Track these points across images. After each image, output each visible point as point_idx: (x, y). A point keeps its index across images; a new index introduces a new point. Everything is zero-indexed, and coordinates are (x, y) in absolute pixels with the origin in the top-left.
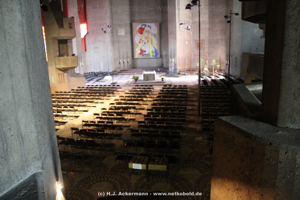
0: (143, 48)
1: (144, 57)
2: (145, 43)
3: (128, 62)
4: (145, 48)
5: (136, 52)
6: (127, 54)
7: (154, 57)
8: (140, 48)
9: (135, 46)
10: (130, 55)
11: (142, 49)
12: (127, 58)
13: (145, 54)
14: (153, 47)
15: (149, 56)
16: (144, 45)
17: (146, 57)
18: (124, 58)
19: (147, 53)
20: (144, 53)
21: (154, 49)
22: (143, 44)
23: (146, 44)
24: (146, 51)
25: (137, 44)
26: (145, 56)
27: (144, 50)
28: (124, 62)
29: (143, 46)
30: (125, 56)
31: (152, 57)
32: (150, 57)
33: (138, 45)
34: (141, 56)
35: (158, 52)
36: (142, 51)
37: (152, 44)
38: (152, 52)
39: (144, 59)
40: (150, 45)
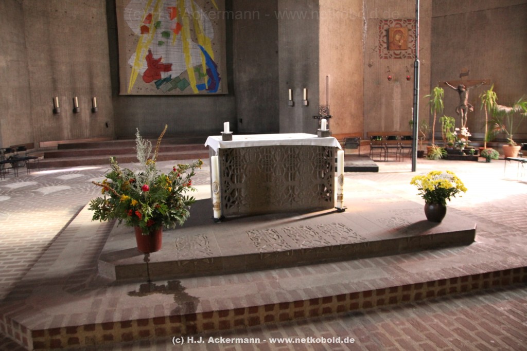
0: (160, 54)
1: (164, 89)
2: (166, 34)
3: (93, 110)
4: (167, 54)
5: (131, 67)
6: (91, 76)
7: (204, 92)
8: (147, 54)
9: (124, 44)
10: (103, 81)
11: (155, 57)
12: (91, 91)
13: (168, 80)
14: (200, 51)
15: (182, 89)
16: (164, 40)
17: (169, 90)
18: (74, 92)
19: (174, 74)
20: (164, 75)
21: (203, 61)
22: (160, 38)
23: (172, 36)
24: (173, 67)
25: (133, 35)
26: (170, 85)
27: (163, 61)
28: (75, 110)
29: (160, 44)
30: (82, 82)
31: (196, 92)
32: (185, 92)
33: (137, 40)
34: (149, 88)
35: (221, 70)
36: (155, 68)
37: (195, 40)
38: (198, 69)
39: (163, 100)
40: (189, 41)
